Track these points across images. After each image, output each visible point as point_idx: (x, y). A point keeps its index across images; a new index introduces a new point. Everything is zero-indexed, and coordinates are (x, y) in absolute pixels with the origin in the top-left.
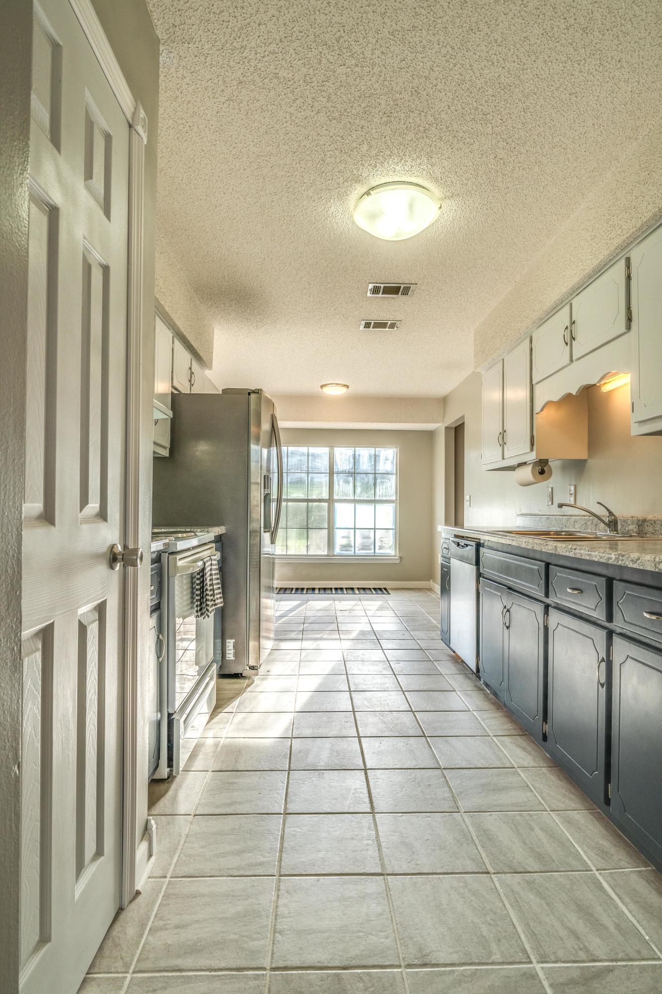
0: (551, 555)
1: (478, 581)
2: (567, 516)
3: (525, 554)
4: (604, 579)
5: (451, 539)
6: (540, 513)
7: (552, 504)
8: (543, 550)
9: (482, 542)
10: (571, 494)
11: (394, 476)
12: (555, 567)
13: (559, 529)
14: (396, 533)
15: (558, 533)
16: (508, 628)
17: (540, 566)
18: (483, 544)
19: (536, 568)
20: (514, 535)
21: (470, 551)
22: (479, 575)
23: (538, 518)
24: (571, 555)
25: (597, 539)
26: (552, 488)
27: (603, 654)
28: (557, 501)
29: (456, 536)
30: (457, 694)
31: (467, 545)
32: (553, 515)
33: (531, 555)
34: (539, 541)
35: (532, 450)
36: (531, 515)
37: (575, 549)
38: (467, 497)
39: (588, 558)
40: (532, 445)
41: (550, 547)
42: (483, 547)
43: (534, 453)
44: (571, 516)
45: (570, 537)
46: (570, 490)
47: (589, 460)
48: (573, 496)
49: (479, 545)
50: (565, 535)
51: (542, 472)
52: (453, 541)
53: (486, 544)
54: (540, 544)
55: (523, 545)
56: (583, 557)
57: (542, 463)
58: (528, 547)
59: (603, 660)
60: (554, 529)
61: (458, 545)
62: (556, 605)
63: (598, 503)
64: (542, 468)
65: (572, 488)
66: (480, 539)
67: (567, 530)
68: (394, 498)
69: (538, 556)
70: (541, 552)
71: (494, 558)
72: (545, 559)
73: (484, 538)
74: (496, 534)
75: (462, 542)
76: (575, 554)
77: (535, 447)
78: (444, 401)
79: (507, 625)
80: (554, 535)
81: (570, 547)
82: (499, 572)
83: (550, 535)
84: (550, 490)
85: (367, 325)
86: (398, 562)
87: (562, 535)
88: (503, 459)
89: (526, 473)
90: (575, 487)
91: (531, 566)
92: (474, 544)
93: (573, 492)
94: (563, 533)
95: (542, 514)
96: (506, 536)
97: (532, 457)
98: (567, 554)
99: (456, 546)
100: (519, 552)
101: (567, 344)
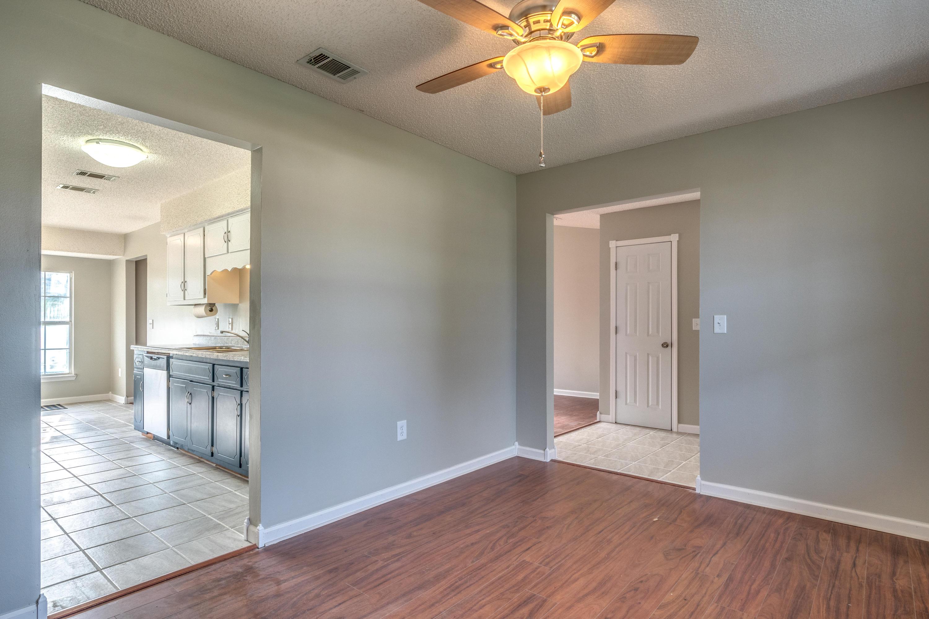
0: (216, 360)
1: (168, 381)
2: (227, 336)
3: (201, 360)
4: (239, 368)
5: (145, 355)
6: (210, 335)
7: (218, 329)
8: (211, 358)
9: (171, 355)
10: (230, 324)
11: (68, 299)
12: (218, 366)
13: (222, 345)
14: (70, 353)
15: (221, 348)
16: (190, 404)
17: (210, 365)
18: (172, 356)
19: (207, 367)
20: (194, 350)
21: (163, 362)
22: (169, 376)
23: (209, 338)
24: (225, 359)
25: (242, 350)
26: (218, 319)
27: (239, 402)
28: (221, 329)
29: (148, 352)
30: (154, 455)
31: (159, 358)
32: (219, 336)
33: (204, 361)
34: (209, 353)
35: (205, 297)
36: (204, 336)
37: (227, 356)
38: (149, 321)
39: (232, 359)
40: (205, 294)
41: (215, 355)
42: (172, 358)
43: (206, 299)
44: (229, 337)
45: (228, 349)
46: (229, 321)
47: (240, 304)
48: (231, 324)
49: (169, 358)
50: (225, 348)
51: (211, 310)
52: (146, 356)
53: (174, 356)
54: (210, 354)
55: (200, 356)
56: (230, 360)
57: (211, 305)
58: (203, 357)
59: (239, 405)
60: (219, 345)
61: (151, 358)
62: (218, 385)
63: (243, 330)
64: (211, 308)
65: (230, 320)
66: (169, 354)
67: (227, 345)
68: (67, 319)
69: (208, 361)
70: (210, 359)
71: (180, 365)
72: (212, 362)
73: (172, 353)
74: (182, 350)
75: (155, 356)
76: (227, 358)
77: (206, 296)
78: (125, 238)
79: (190, 402)
80: (218, 349)
81: (224, 355)
82: (184, 373)
83: (216, 349)
84: (217, 320)
85: (66, 187)
86: (73, 379)
87: (223, 349)
88: (184, 299)
89: (201, 310)
90: (232, 319)
91: (204, 367)
92: (165, 357)
93: (231, 322)
94: (224, 348)
95: (212, 335)
96: (189, 351)
97: (205, 301)
98: (223, 358)
99: (149, 359)
100: (197, 360)
101: (225, 242)
